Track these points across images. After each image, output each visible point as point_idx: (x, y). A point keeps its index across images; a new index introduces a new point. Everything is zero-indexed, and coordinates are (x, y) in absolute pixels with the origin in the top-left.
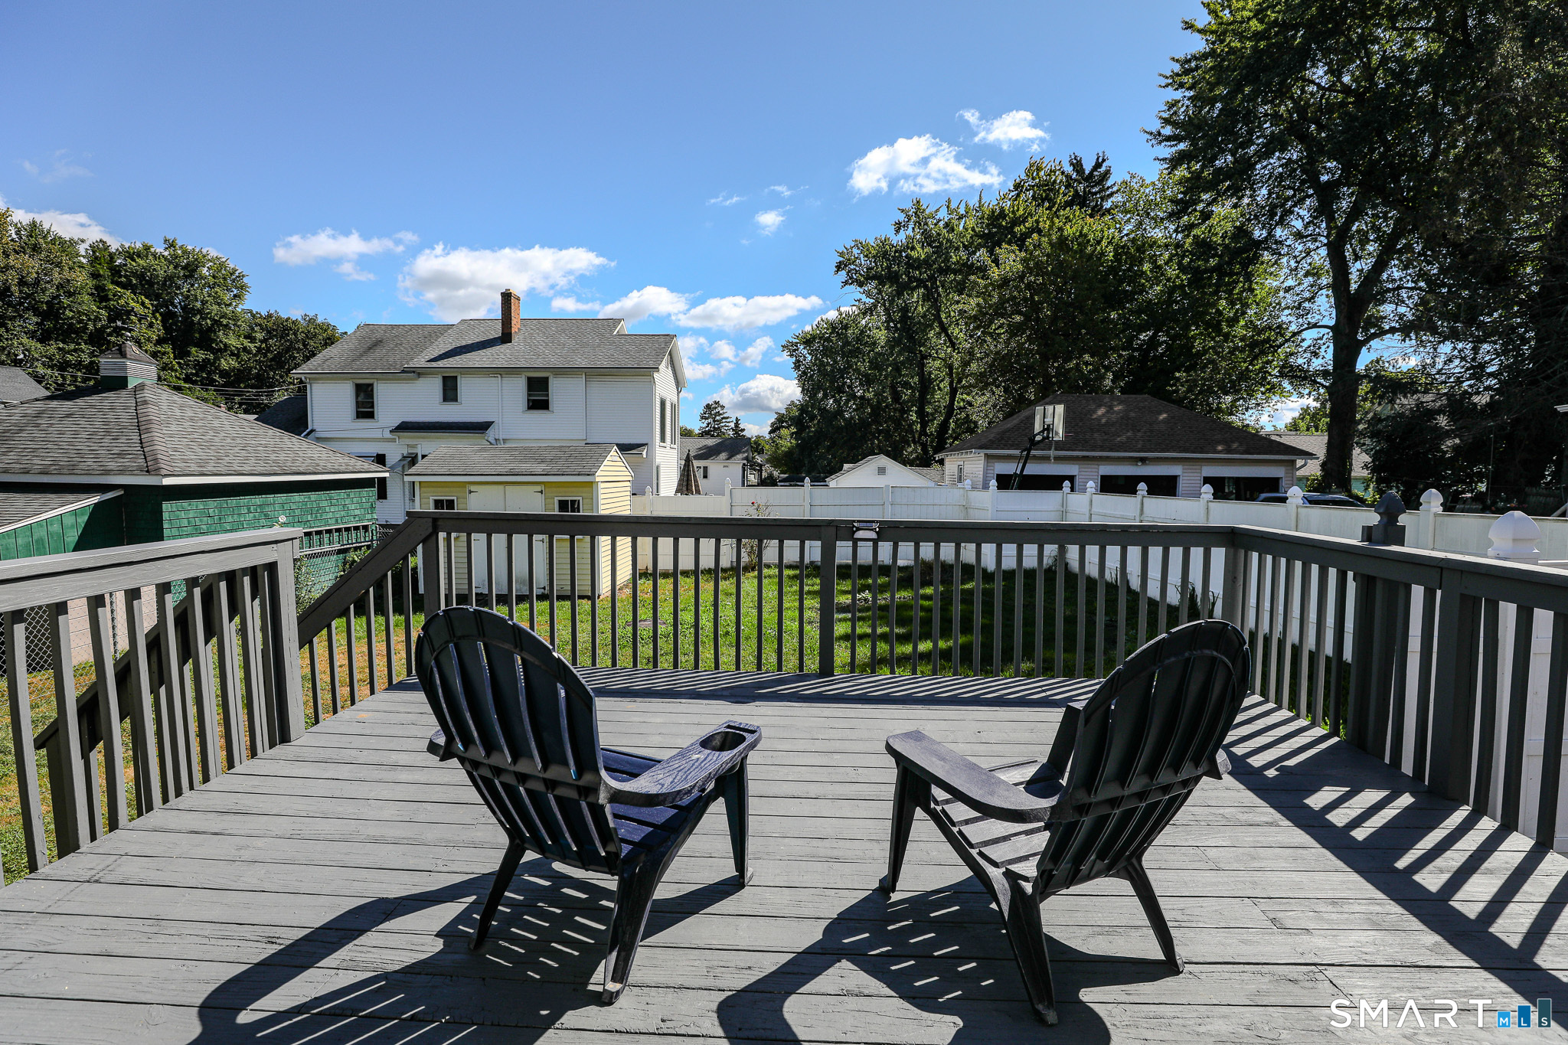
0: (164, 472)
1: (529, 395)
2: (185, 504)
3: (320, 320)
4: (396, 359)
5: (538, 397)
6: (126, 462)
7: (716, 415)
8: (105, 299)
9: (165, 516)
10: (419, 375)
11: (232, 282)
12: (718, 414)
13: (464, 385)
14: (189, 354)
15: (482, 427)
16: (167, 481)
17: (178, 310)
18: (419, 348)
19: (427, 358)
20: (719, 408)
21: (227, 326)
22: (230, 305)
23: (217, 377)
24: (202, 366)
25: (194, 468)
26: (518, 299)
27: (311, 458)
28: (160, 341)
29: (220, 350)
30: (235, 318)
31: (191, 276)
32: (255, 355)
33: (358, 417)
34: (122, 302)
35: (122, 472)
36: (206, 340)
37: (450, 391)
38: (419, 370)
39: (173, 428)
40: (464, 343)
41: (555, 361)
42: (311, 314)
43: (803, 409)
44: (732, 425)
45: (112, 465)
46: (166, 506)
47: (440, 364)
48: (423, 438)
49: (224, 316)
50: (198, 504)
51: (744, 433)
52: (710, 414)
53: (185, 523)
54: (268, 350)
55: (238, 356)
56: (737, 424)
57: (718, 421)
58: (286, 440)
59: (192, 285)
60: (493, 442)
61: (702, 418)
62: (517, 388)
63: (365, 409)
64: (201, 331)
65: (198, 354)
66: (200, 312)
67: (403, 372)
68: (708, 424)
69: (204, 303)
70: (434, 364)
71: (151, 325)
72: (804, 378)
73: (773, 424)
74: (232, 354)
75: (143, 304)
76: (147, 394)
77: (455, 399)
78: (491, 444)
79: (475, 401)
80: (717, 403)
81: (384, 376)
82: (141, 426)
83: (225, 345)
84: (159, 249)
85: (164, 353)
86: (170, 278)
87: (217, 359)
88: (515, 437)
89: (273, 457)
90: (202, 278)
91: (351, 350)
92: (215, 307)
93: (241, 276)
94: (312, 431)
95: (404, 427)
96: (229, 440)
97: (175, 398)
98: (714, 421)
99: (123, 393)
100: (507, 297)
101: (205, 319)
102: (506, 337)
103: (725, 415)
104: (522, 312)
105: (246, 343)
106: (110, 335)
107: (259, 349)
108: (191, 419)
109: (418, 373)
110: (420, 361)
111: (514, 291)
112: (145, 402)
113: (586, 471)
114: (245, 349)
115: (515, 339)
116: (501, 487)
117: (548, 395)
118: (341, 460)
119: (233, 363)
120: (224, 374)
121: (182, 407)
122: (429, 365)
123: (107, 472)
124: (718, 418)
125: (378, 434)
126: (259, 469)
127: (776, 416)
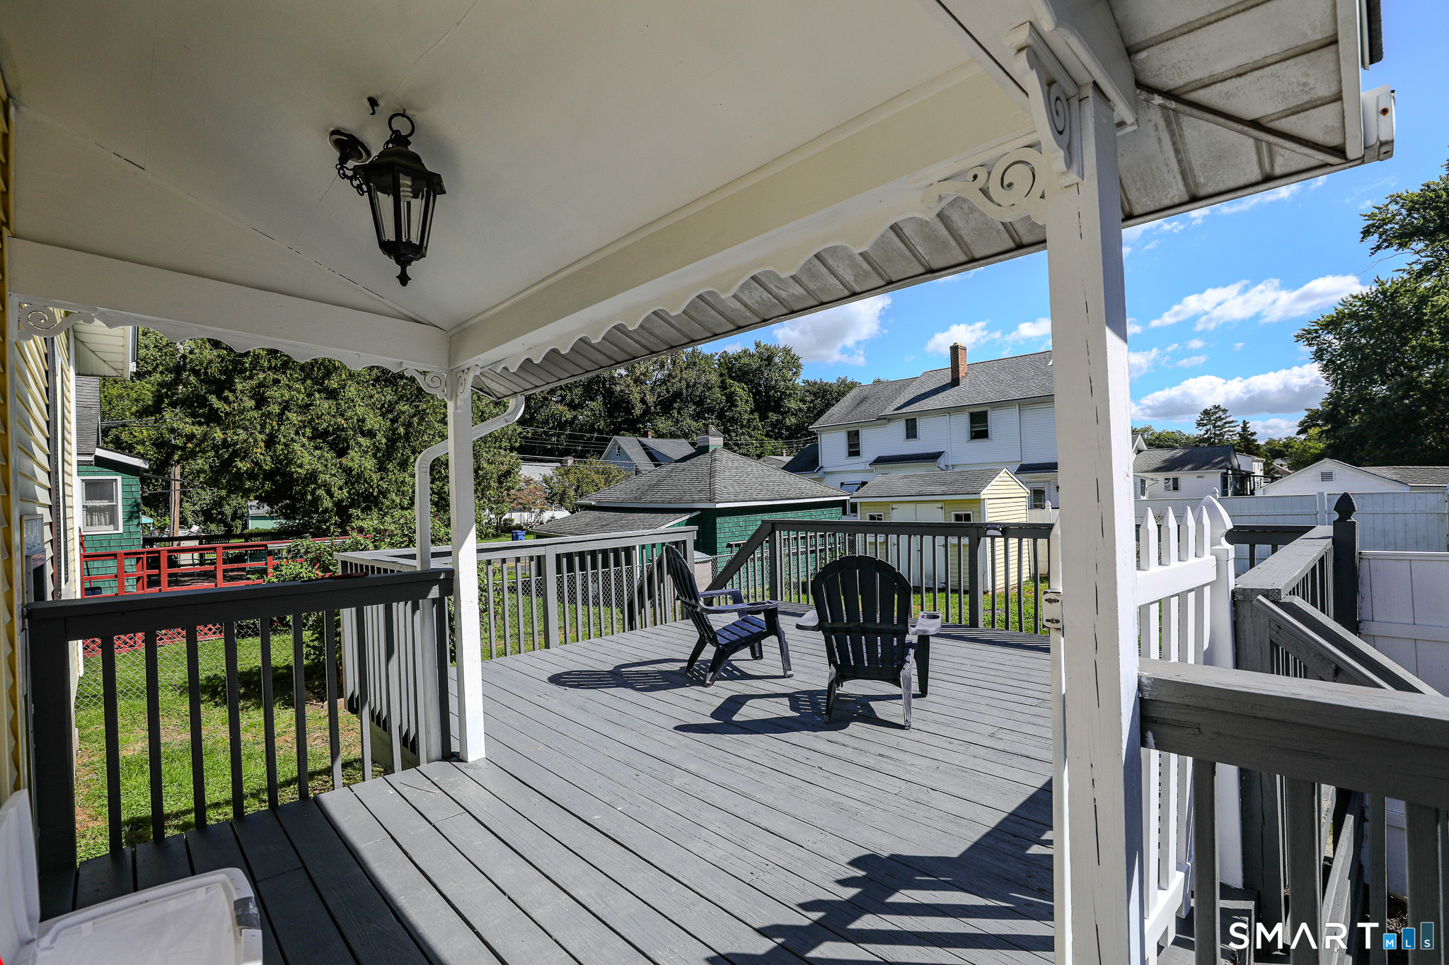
0: (717, 500)
1: (972, 427)
2: (728, 519)
3: (849, 380)
4: (872, 409)
5: (979, 427)
6: (702, 496)
7: (1216, 420)
8: (725, 388)
9: (718, 526)
10: (890, 420)
11: (793, 362)
12: (1220, 419)
13: (922, 425)
14: (767, 417)
15: (933, 457)
16: (719, 506)
17: (762, 389)
18: (891, 398)
19: (895, 407)
20: (1221, 413)
21: (790, 395)
22: (791, 380)
23: (784, 432)
24: (774, 425)
25: (732, 497)
26: (965, 349)
27: (800, 489)
28: (752, 412)
29: (786, 412)
30: (794, 388)
31: (769, 364)
32: (806, 413)
33: (849, 456)
34: (733, 389)
35: (700, 501)
36: (777, 406)
37: (911, 432)
38: (889, 417)
39: (726, 474)
40: (923, 391)
41: (993, 397)
42: (843, 377)
43: (1335, 401)
44: (1239, 429)
45: (696, 497)
46: (719, 520)
47: (904, 410)
48: (892, 468)
49: (788, 388)
50: (734, 519)
51: (1255, 437)
52: (1210, 420)
53: (727, 530)
54: (814, 408)
55: (796, 415)
56: (1245, 428)
57: (1219, 426)
58: (787, 477)
59: (770, 370)
60: (944, 467)
61: (1199, 425)
62: (962, 423)
63: (854, 451)
64: (775, 401)
65: (773, 417)
66: (774, 388)
67: (878, 419)
68: (1207, 431)
69: (776, 381)
70: (900, 411)
71: (747, 402)
72: (1331, 366)
73: (1302, 424)
74: (793, 414)
75: (743, 388)
76: (717, 455)
77: (915, 436)
78: (942, 470)
79: (931, 436)
80: (1217, 407)
81: (866, 424)
82: (712, 474)
83: (789, 408)
84: (752, 350)
85: (754, 419)
86: (759, 369)
87: (784, 418)
88: (962, 463)
89: (777, 489)
90: (776, 364)
91: (846, 408)
92: (782, 383)
93: (798, 359)
94: (821, 467)
95: (880, 461)
96: (754, 480)
97: (731, 455)
98: (1215, 427)
99: (707, 455)
100: (955, 350)
101: (776, 392)
102: (955, 382)
103: (1228, 420)
104: (967, 359)
105: (801, 405)
106: (727, 411)
107: (809, 408)
108: (736, 468)
109: (888, 419)
110: (889, 411)
111: (961, 343)
112: (715, 460)
113: (974, 490)
114: (800, 410)
115: (962, 382)
116: (913, 505)
117: (987, 426)
118: (819, 489)
119: (793, 420)
120: (788, 428)
121: (733, 461)
122: (896, 412)
123: (693, 501)
124: (1219, 423)
125: (862, 467)
126: (767, 497)
127: (1306, 413)
